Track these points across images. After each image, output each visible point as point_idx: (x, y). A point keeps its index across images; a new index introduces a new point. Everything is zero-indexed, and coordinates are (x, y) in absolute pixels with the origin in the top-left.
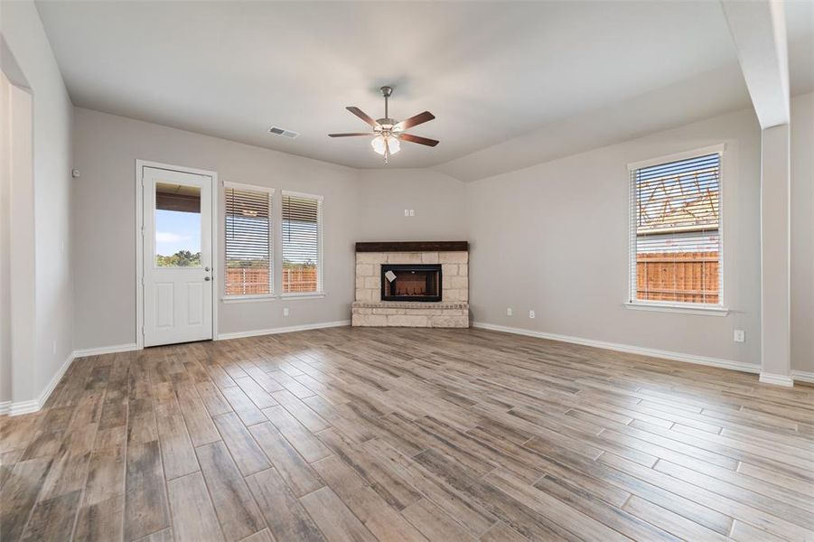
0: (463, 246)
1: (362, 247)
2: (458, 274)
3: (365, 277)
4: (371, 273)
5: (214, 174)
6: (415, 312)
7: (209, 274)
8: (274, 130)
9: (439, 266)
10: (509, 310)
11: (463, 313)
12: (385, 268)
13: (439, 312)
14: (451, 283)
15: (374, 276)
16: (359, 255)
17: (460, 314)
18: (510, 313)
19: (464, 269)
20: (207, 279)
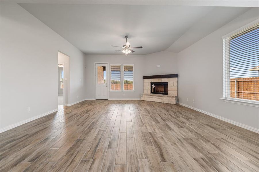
0: (176, 76)
1: (145, 78)
2: (173, 85)
3: (146, 86)
4: (147, 85)
5: (108, 63)
6: (158, 97)
7: (107, 85)
8: (116, 51)
9: (167, 83)
10: (188, 99)
11: (173, 99)
12: (152, 84)
13: (165, 98)
14: (171, 89)
15: (148, 86)
16: (145, 80)
17: (172, 99)
18: (188, 100)
19: (176, 84)
20: (107, 86)
